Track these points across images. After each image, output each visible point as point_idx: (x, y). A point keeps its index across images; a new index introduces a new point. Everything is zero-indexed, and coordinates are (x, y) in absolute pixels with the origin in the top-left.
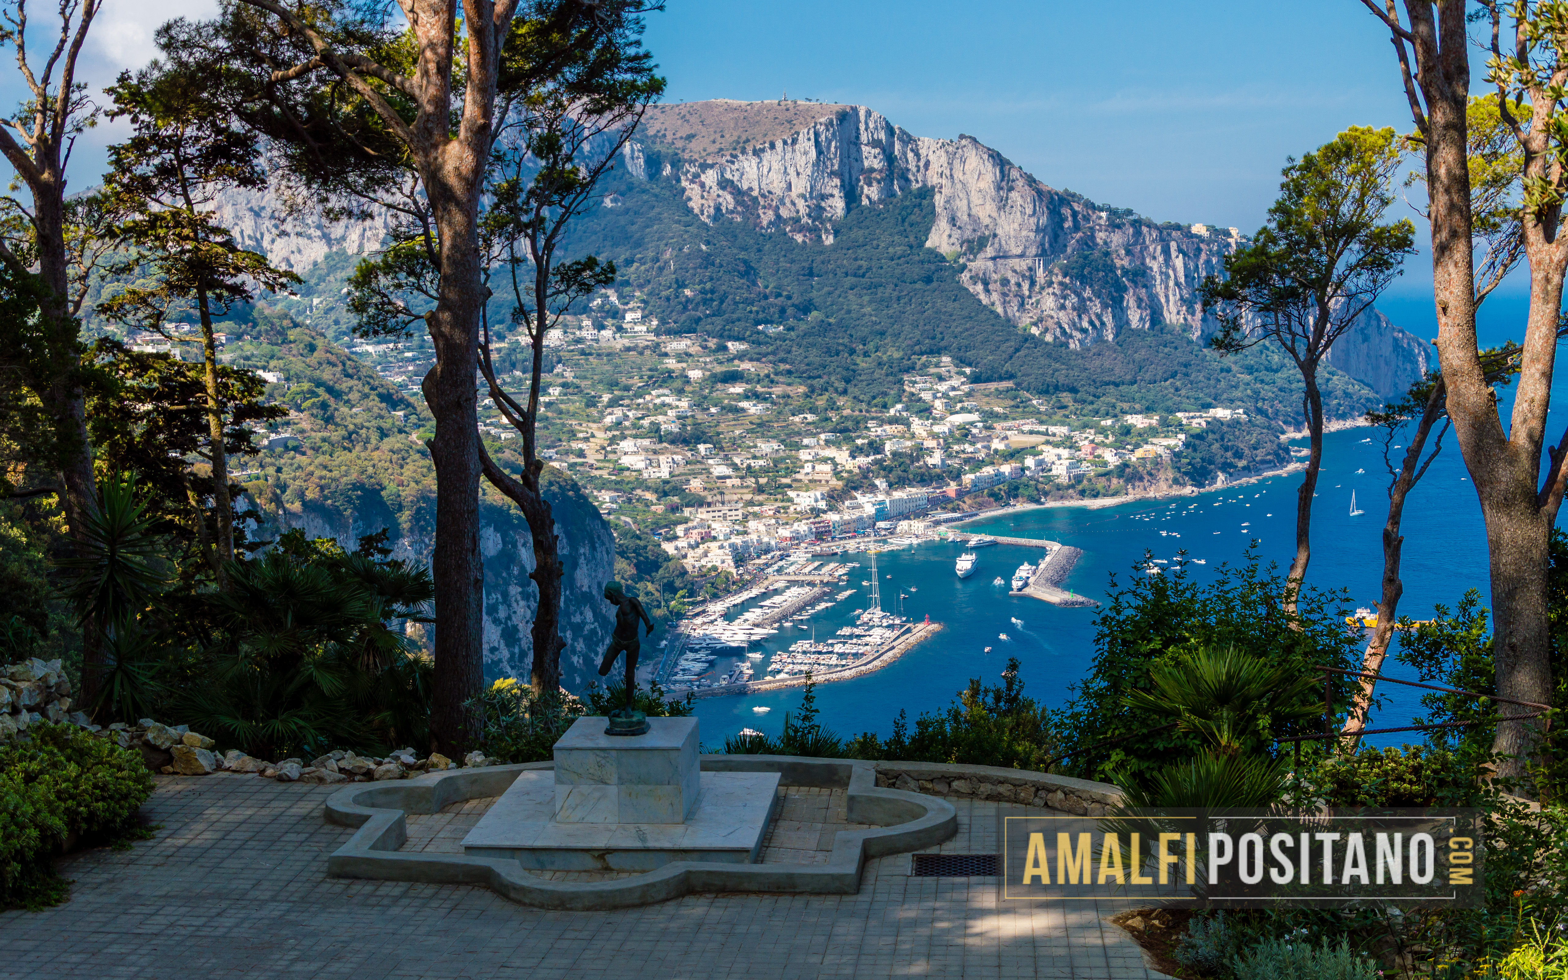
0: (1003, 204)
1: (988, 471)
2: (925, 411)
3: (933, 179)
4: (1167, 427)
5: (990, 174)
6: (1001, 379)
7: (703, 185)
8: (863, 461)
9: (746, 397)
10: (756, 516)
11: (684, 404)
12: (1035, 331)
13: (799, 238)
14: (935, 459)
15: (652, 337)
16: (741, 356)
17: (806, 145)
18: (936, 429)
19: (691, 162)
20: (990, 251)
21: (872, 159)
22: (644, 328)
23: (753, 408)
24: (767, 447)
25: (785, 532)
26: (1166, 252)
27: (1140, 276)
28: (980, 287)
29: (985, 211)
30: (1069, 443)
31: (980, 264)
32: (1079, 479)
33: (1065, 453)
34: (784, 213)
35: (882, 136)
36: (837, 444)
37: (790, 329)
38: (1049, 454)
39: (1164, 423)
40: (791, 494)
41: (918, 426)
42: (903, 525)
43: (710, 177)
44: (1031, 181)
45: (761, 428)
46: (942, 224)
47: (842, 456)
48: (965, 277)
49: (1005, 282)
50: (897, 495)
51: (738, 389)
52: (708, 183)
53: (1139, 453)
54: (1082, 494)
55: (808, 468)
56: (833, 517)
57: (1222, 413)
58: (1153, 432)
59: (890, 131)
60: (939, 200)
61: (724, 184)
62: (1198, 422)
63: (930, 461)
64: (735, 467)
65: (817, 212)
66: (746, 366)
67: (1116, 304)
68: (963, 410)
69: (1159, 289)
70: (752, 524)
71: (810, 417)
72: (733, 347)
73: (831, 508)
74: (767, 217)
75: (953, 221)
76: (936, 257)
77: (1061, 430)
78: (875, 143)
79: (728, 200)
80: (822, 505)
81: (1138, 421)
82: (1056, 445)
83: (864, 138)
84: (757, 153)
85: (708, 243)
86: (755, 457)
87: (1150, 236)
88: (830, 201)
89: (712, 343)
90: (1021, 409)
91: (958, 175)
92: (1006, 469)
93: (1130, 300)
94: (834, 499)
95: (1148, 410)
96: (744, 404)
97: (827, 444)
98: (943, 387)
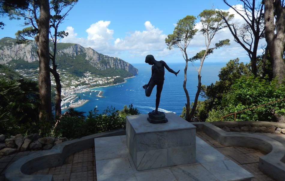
0: (94, 55)
1: (93, 83)
2: (86, 77)
3: (86, 52)
5: (92, 52)
6: (94, 73)
8: (79, 83)
9: (65, 76)
10: (67, 89)
12: (98, 68)
13: (71, 58)
14: (87, 82)
16: (64, 71)
17: (72, 48)
18: (87, 79)
19: (58, 50)
20: (92, 60)
21: (79, 50)
24: (68, 81)
25: (70, 91)
26: (111, 60)
27: (109, 63)
28: (91, 64)
29: (92, 56)
30: (102, 80)
32: (103, 84)
34: (69, 56)
36: (76, 81)
37: (70, 68)
38: (100, 81)
40: (71, 86)
41: (85, 79)
42: (84, 89)
43: (60, 51)
44: (97, 52)
45: (67, 79)
46: (87, 57)
47: (77, 82)
48: (90, 62)
49: (94, 63)
50: (83, 86)
53: (109, 81)
54: (103, 86)
55: (73, 84)
57: (118, 77)
58: (111, 79)
59: (81, 47)
60: (87, 54)
61: (62, 52)
62: (115, 78)
63: (86, 82)
65: (73, 55)
67: (106, 65)
68: (90, 77)
69: (111, 64)
71: (73, 78)
73: (75, 88)
74: (67, 56)
75: (88, 57)
76: (86, 60)
77: (100, 79)
78: (79, 48)
79: (62, 54)
81: (109, 78)
84: (66, 49)
86: (66, 83)
87: (110, 58)
89: (61, 70)
90: (96, 77)
91: (89, 52)
92: (95, 83)
93: (108, 65)
97: (75, 81)
98: (88, 74)
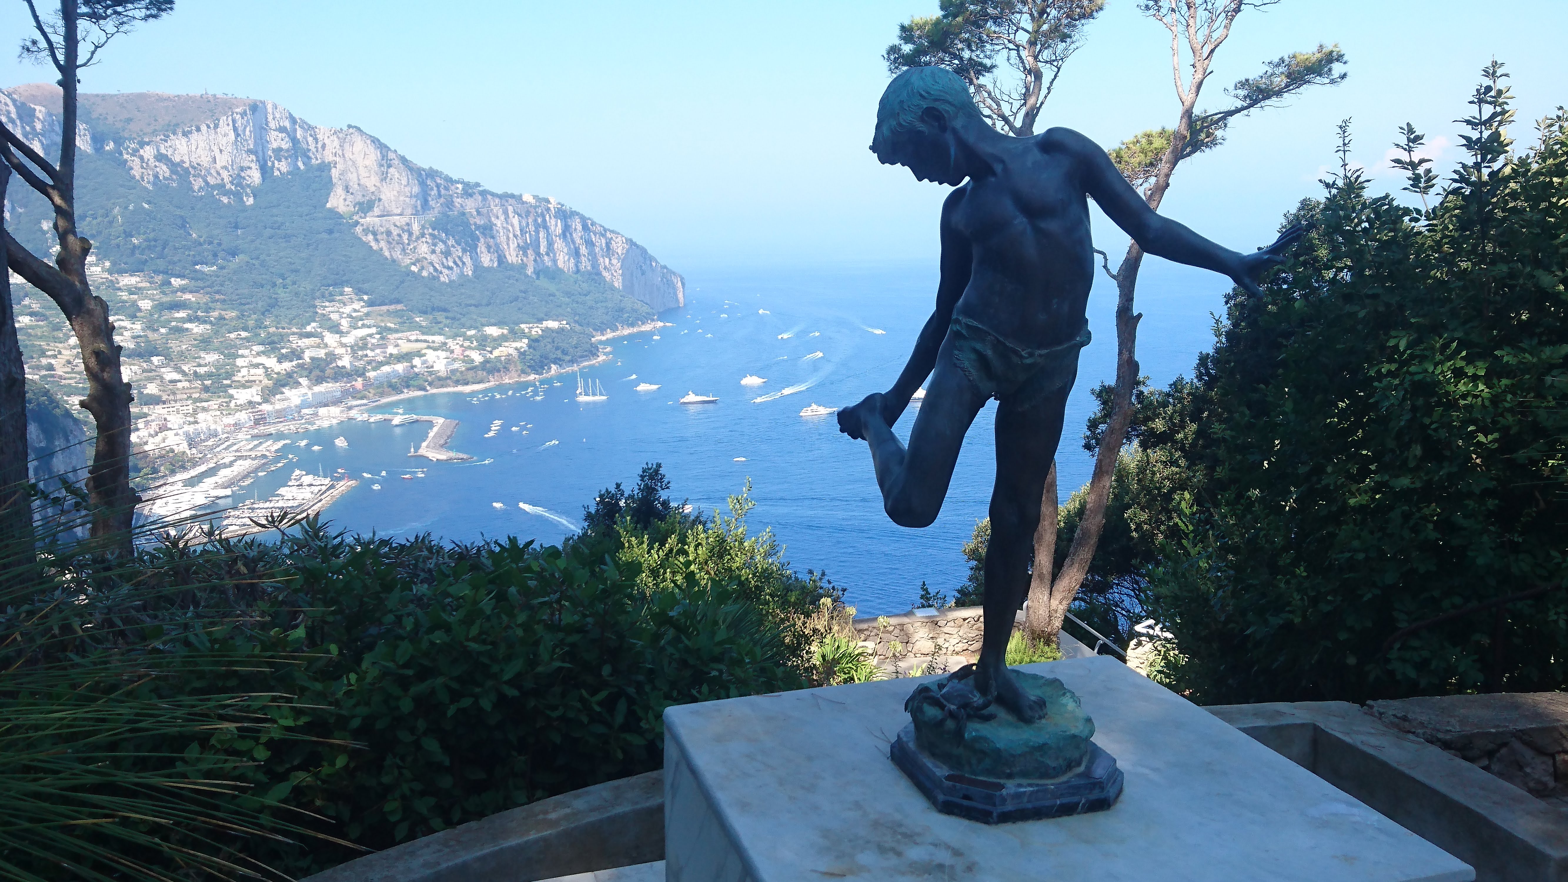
0: (384, 178)
1: (386, 369)
2: (335, 328)
3: (329, 157)
4: (515, 335)
5: (374, 155)
6: (391, 303)
7: (142, 158)
8: (287, 366)
9: (190, 320)
10: (204, 409)
11: (138, 326)
12: (414, 268)
13: (225, 200)
14: (345, 362)
15: (106, 275)
16: (183, 289)
17: (225, 127)
18: (344, 340)
19: (131, 139)
20: (377, 211)
21: (277, 140)
22: (99, 269)
23: (196, 329)
24: (211, 357)
25: (231, 420)
26: (506, 213)
27: (488, 230)
28: (370, 237)
29: (371, 182)
30: (443, 346)
31: (370, 220)
32: (453, 372)
33: (442, 354)
34: (211, 181)
35: (287, 124)
36: (266, 354)
37: (222, 268)
38: (431, 355)
39: (512, 331)
40: (231, 391)
41: (331, 339)
42: (322, 411)
43: (148, 152)
44: (403, 160)
45: (205, 343)
46: (339, 191)
47: (271, 362)
48: (359, 229)
49: (389, 233)
50: (317, 389)
51: (182, 314)
52: (146, 157)
53: (496, 353)
54: (457, 383)
55: (244, 371)
56: (266, 407)
57: (553, 324)
58: (503, 338)
59: (293, 121)
60: (335, 173)
61: (161, 157)
62: (536, 331)
63: (340, 363)
64: (184, 373)
65: (238, 180)
66: (188, 296)
67: (471, 248)
68: (363, 326)
69: (503, 239)
70: (201, 416)
71: (244, 334)
72: (176, 282)
73: (266, 401)
74: (197, 184)
75: (347, 189)
76: (334, 214)
77: (439, 339)
78: (282, 129)
79: (164, 170)
80: (258, 399)
81: (493, 331)
82: (435, 349)
83: (272, 125)
84: (185, 134)
85: (149, 203)
86: (200, 365)
87: (493, 203)
88: (248, 172)
89: (159, 279)
90: (407, 324)
91: (348, 155)
92: (400, 368)
93: (482, 247)
94: (269, 394)
95: (499, 324)
96: (188, 325)
97: (258, 354)
98: (347, 310)
